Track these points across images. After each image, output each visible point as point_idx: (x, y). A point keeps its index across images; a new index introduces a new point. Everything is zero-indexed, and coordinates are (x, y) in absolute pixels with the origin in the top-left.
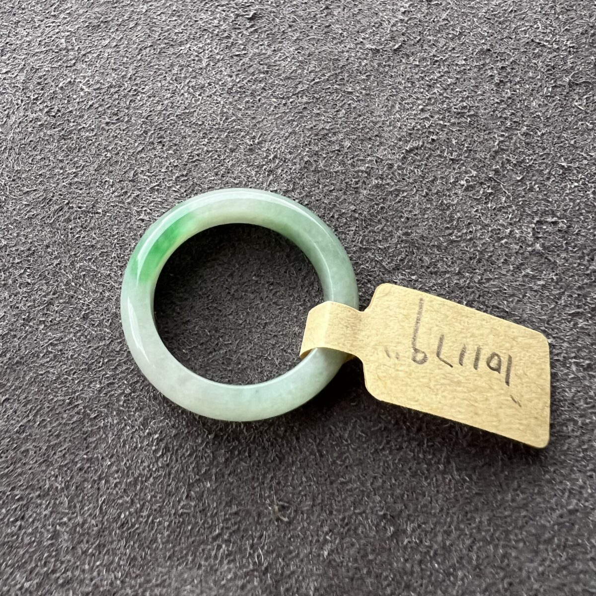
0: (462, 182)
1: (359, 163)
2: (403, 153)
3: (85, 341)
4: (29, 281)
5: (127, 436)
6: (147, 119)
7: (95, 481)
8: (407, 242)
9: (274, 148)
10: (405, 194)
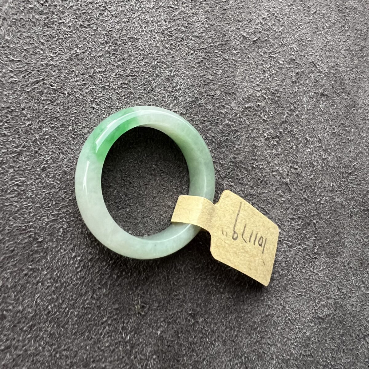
0: (265, 135)
1: (222, 107)
2: (243, 108)
3: (41, 187)
4: (6, 133)
5: (61, 256)
6: (109, 32)
7: (34, 284)
8: (233, 162)
9: (181, 82)
10: (239, 134)
